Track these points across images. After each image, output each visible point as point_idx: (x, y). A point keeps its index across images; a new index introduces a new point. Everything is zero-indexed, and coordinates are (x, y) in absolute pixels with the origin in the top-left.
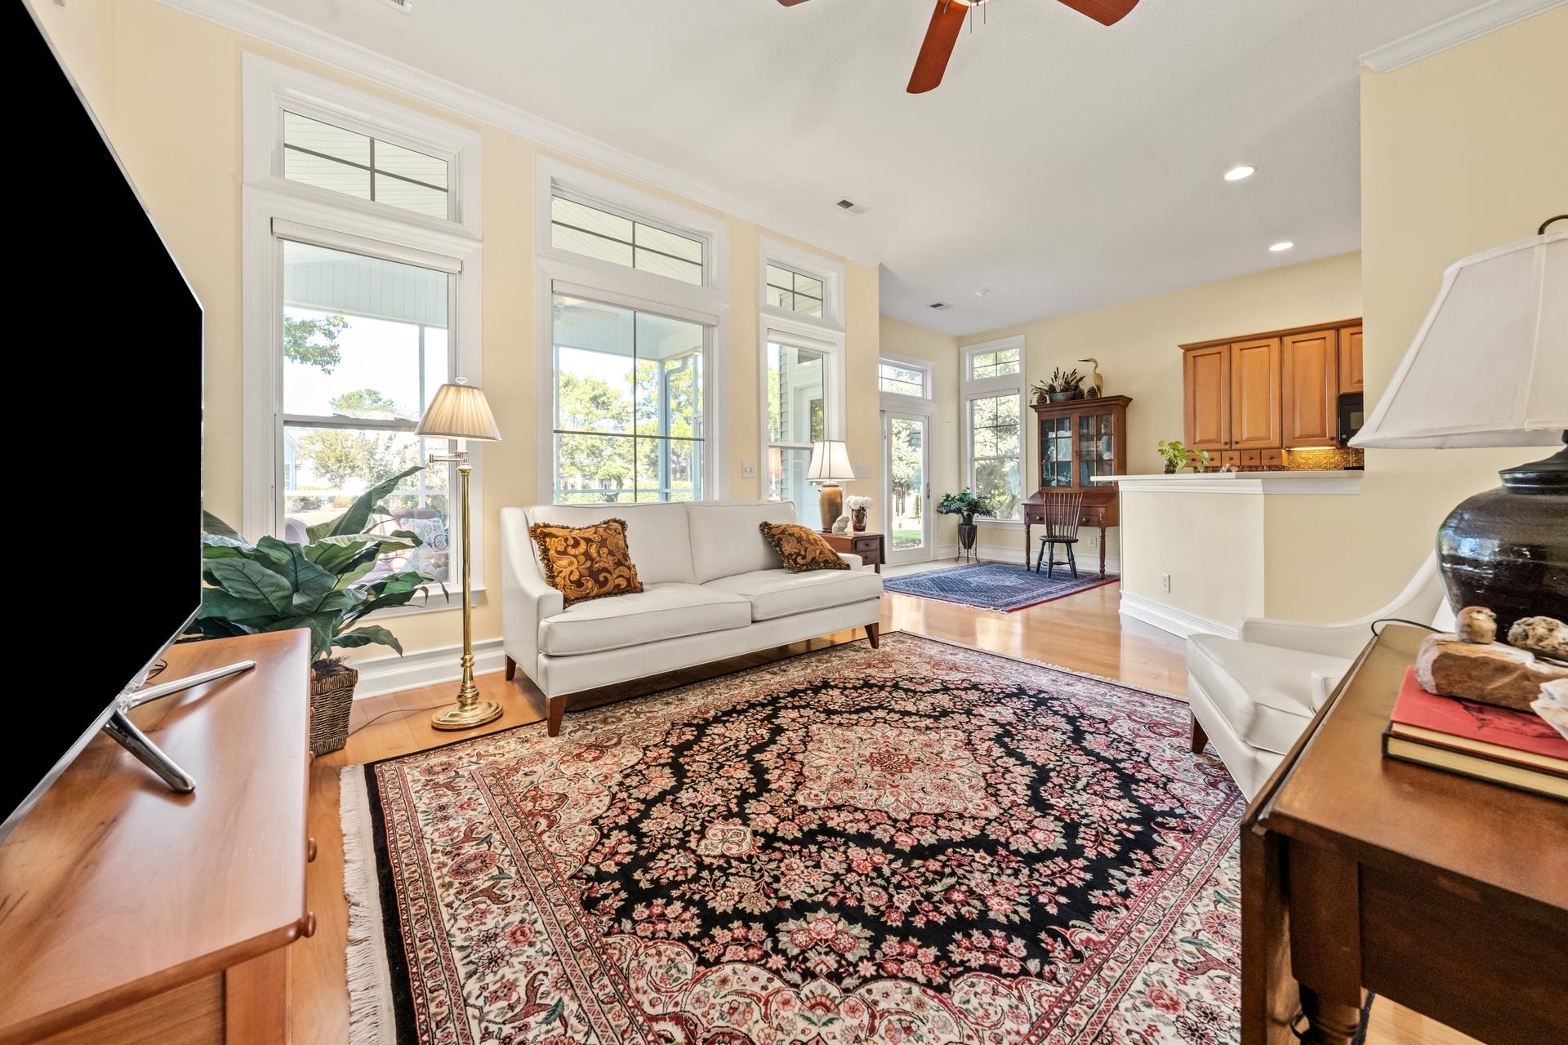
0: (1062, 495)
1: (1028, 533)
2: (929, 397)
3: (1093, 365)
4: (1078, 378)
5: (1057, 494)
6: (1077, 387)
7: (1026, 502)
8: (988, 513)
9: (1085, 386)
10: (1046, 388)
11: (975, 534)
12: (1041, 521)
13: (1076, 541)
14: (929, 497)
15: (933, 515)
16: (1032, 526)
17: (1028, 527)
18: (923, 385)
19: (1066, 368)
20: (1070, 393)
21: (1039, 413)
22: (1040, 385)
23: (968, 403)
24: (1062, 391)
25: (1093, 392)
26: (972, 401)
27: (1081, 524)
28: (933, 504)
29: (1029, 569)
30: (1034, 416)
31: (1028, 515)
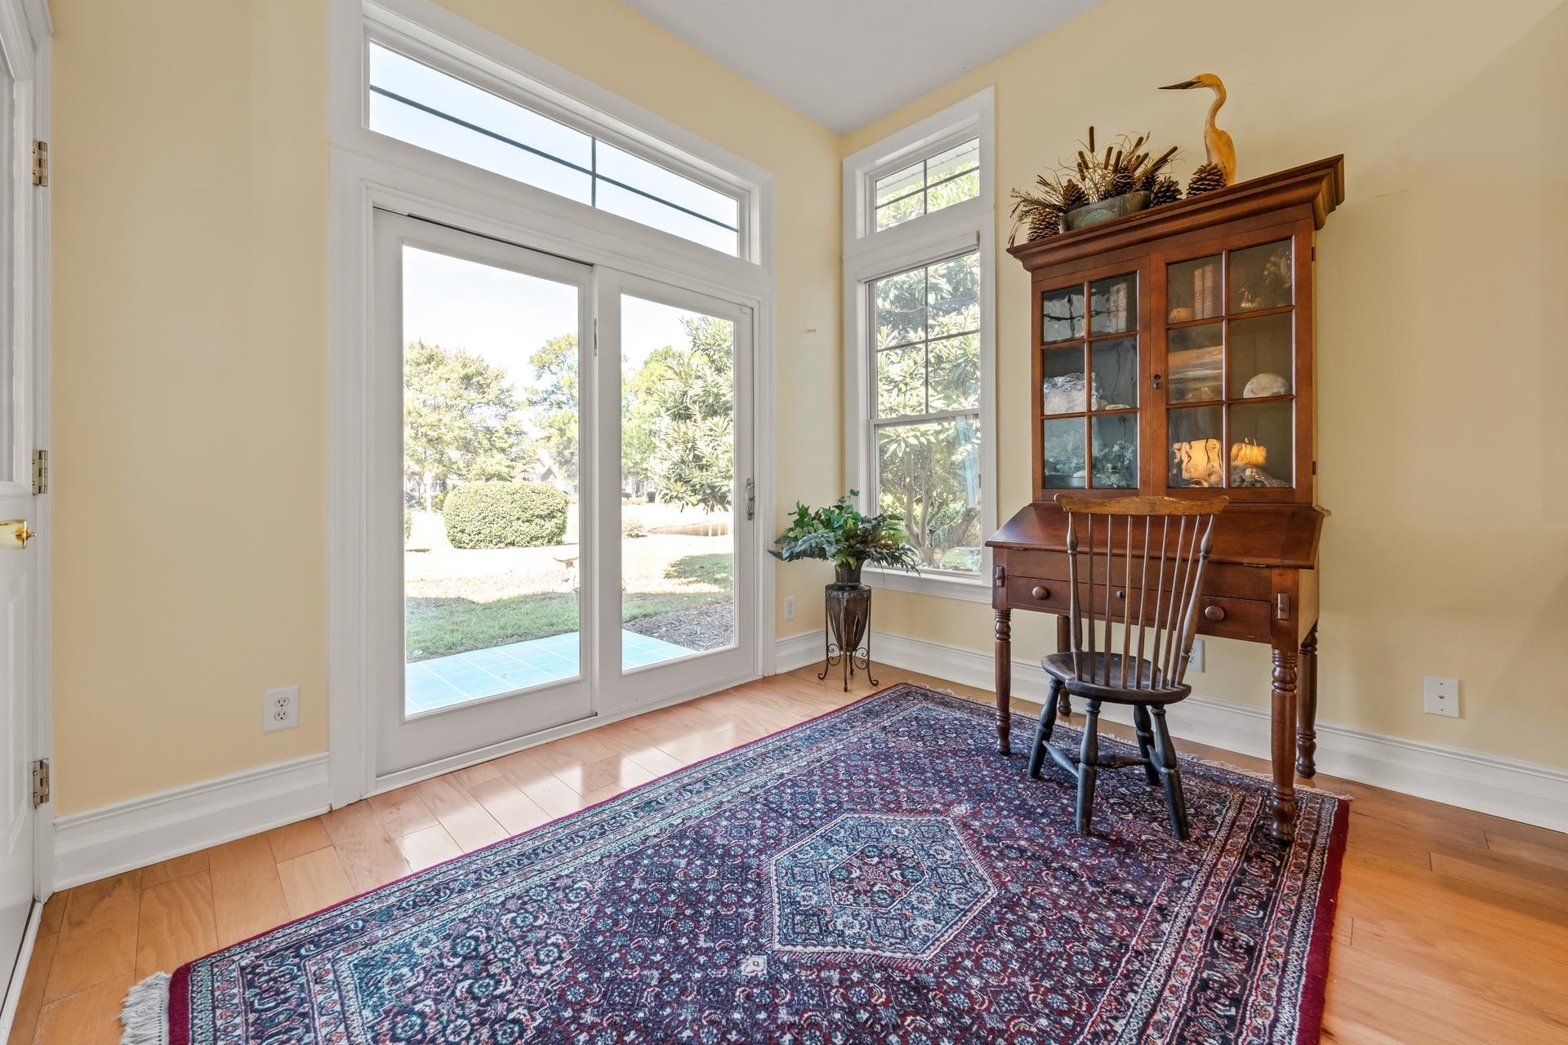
0: (1139, 520)
1: (1005, 634)
2: (756, 259)
3: (1208, 95)
4: (1155, 156)
5: (1120, 520)
6: (1149, 180)
7: (1000, 537)
8: (895, 558)
9: (1181, 176)
10: (1056, 200)
11: (866, 613)
12: (1047, 600)
13: (1183, 693)
14: (751, 515)
15: (763, 562)
16: (1015, 613)
17: (1005, 617)
18: (742, 231)
19: (1115, 137)
20: (1133, 198)
21: (1033, 270)
22: (1039, 193)
23: (861, 291)
24: (1105, 196)
25: (1210, 179)
26: (870, 283)
27: (1205, 626)
28: (764, 533)
29: (1006, 751)
30: (1020, 279)
31: (1003, 578)
